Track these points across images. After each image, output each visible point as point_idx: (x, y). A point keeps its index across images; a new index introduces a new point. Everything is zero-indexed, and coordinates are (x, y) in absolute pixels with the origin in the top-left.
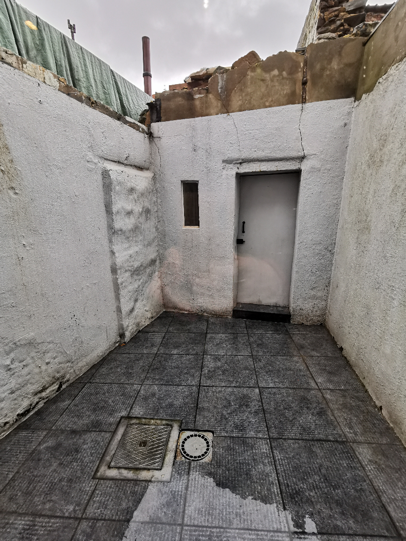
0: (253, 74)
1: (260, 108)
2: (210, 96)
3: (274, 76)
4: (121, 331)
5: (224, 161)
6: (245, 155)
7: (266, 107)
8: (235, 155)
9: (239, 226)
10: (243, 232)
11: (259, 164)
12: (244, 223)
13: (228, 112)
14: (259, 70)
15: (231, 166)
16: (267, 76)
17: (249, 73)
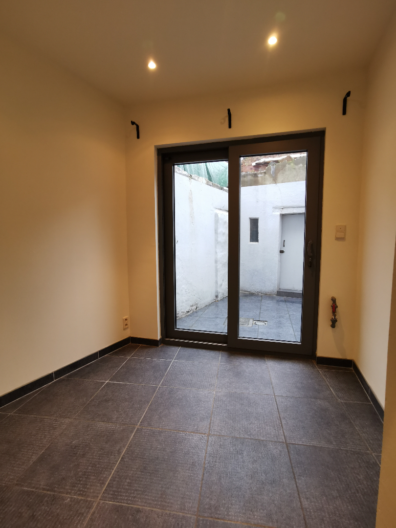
0: (289, 166)
1: (293, 181)
2: (266, 175)
3: (300, 167)
4: (217, 294)
5: (273, 208)
6: (285, 205)
7: (296, 181)
8: (280, 205)
9: (281, 242)
10: (284, 246)
11: (292, 209)
12: (284, 241)
13: (276, 183)
14: (292, 164)
15: (277, 210)
16: (297, 167)
17: (287, 165)
